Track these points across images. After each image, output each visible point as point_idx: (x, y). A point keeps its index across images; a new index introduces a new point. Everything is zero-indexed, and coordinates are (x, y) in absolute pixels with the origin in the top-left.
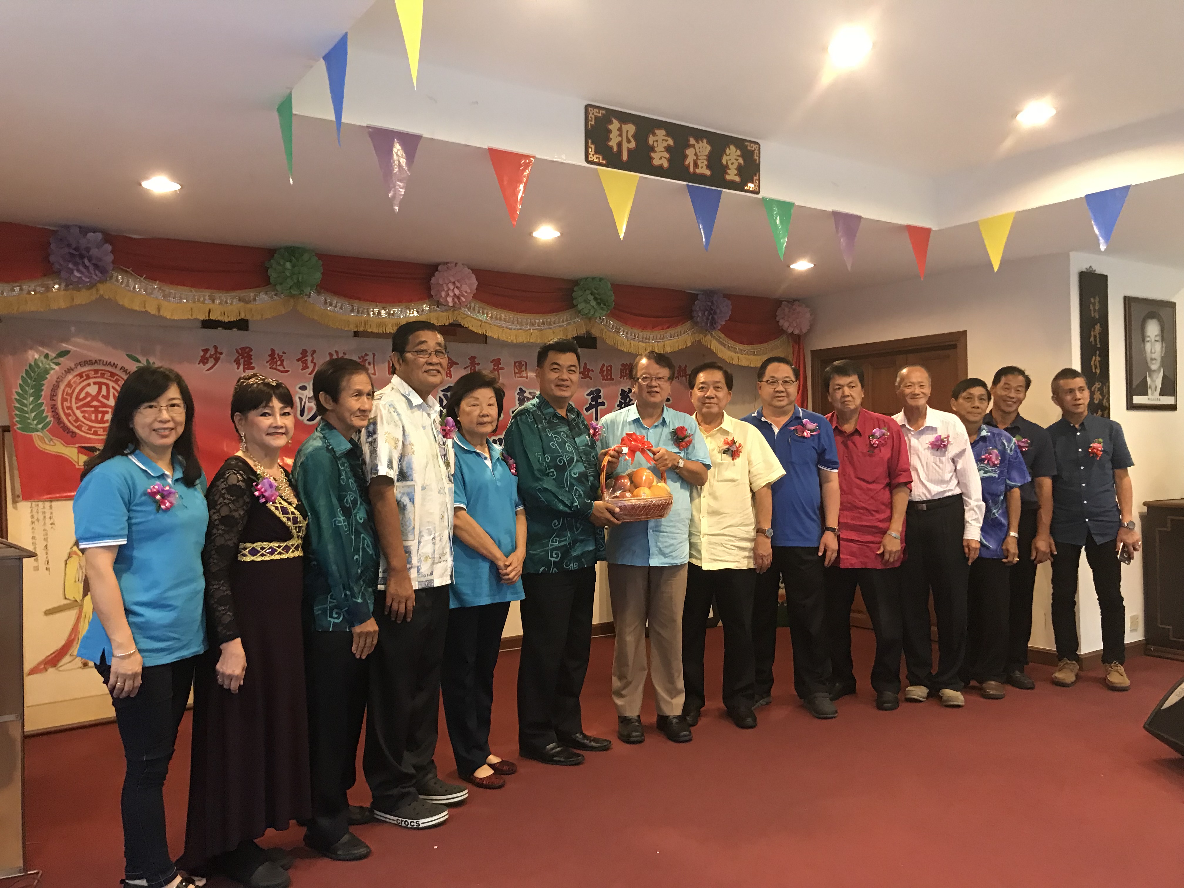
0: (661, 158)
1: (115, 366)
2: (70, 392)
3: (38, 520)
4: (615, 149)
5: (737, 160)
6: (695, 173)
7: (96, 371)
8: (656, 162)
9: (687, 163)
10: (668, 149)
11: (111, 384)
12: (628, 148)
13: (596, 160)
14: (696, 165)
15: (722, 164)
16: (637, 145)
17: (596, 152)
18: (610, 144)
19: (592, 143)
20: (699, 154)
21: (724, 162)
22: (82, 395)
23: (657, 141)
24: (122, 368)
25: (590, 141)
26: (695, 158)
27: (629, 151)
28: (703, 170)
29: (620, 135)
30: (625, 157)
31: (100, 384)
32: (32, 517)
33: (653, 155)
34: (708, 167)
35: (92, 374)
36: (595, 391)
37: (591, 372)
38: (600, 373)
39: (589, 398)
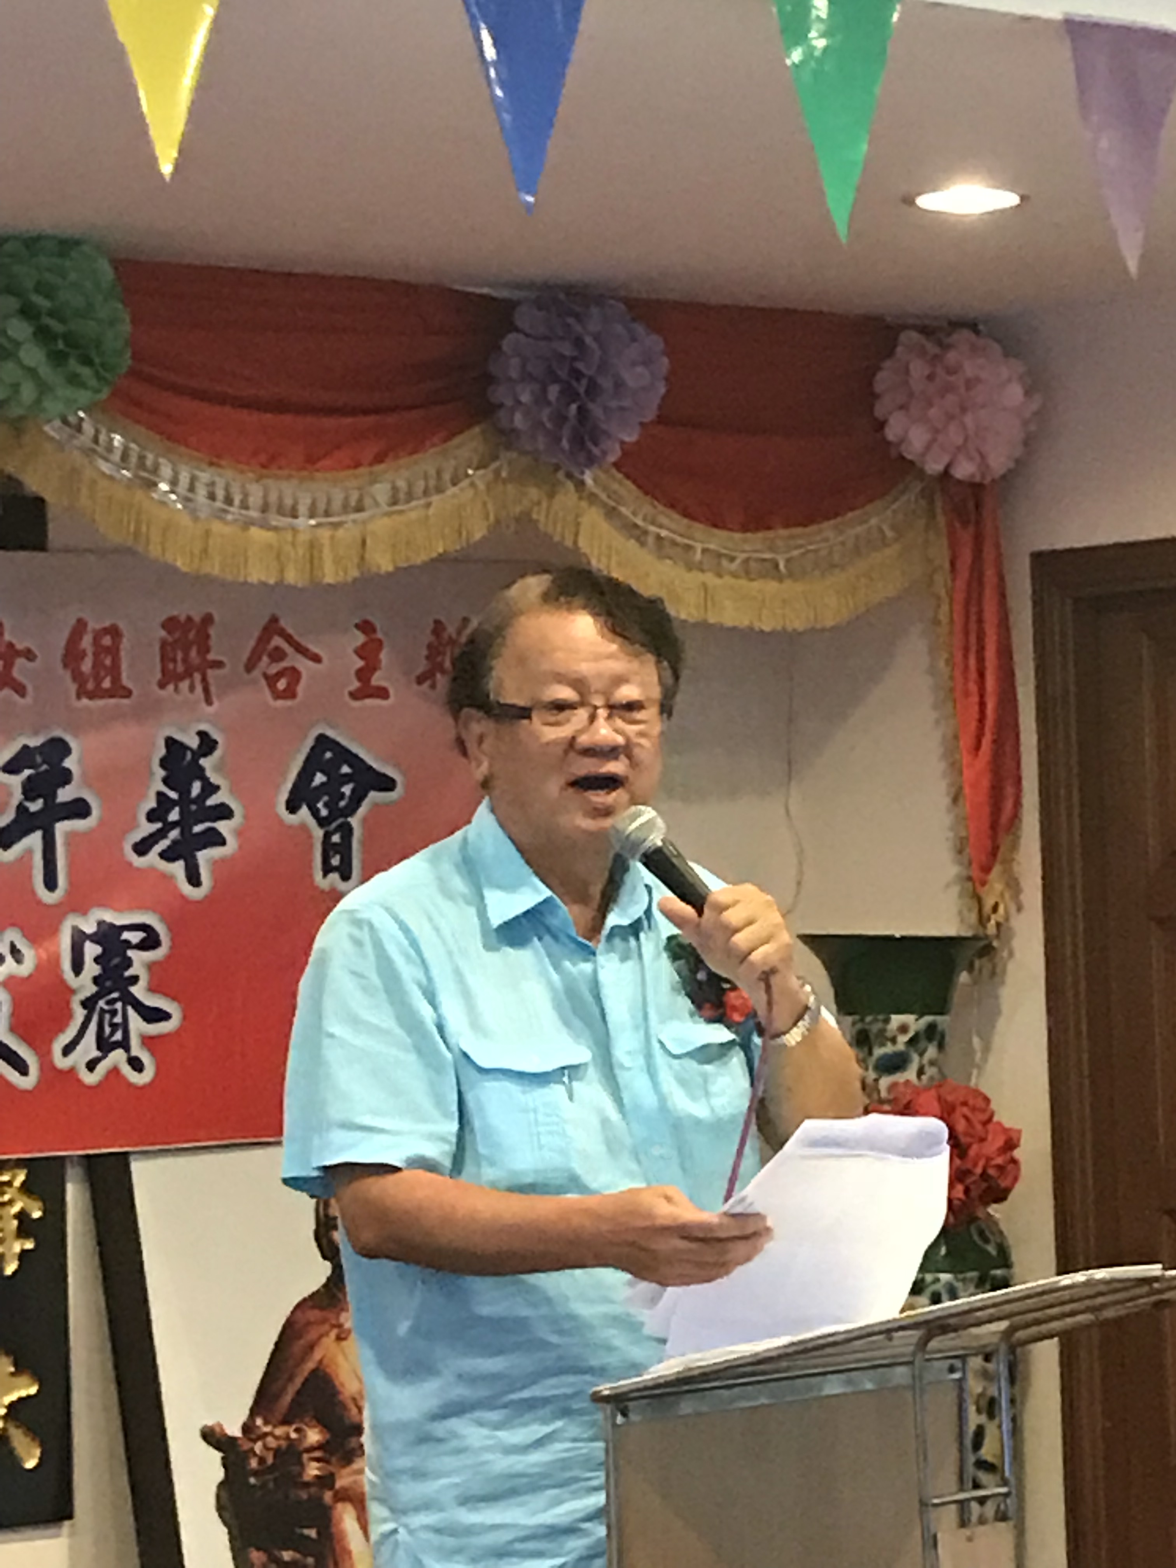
36: (40, 749)
37: (20, 662)
38: (65, 666)
39: (15, 781)
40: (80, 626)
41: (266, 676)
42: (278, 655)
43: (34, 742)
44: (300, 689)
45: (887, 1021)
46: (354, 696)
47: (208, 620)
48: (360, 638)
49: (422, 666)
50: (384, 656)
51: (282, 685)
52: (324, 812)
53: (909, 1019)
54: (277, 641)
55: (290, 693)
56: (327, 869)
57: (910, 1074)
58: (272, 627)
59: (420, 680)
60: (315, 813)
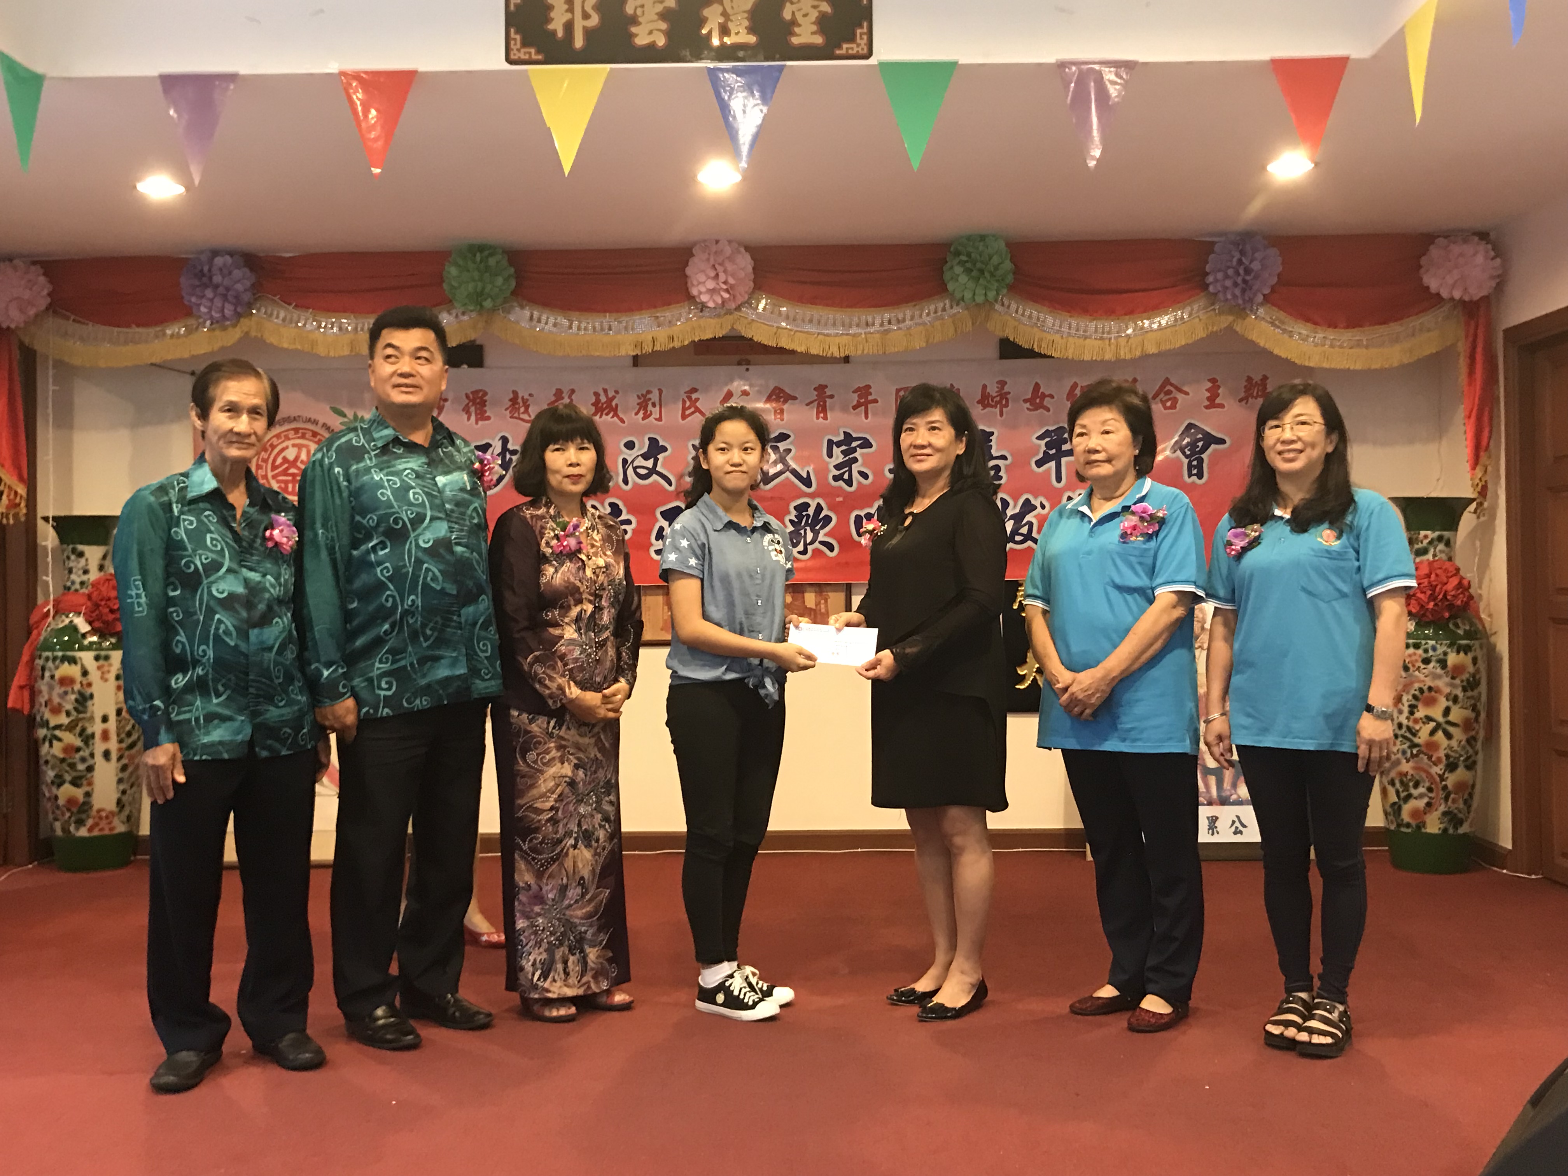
0: (651, 33)
1: (316, 422)
2: (266, 457)
4: (560, 34)
5: (815, 7)
6: (723, 45)
7: (296, 430)
8: (642, 40)
9: (704, 31)
10: (664, 15)
11: (313, 447)
12: (584, 28)
13: (527, 57)
14: (724, 31)
15: (782, 20)
16: (602, 19)
17: (525, 44)
18: (551, 27)
19: (516, 33)
20: (729, 10)
21: (787, 15)
22: (279, 461)
23: (642, 6)
24: (324, 425)
25: (512, 30)
26: (721, 20)
27: (588, 33)
28: (740, 35)
29: (571, 10)
30: (579, 42)
31: (299, 447)
33: (634, 30)
34: (751, 30)
35: (291, 434)
36: (1052, 431)
37: (1047, 399)
38: (1068, 400)
39: (1043, 443)
40: (1075, 385)
41: (1161, 400)
42: (1169, 392)
43: (1051, 428)
44: (1178, 406)
45: (1419, 534)
46: (1207, 407)
47: (1135, 380)
48: (1210, 385)
49: (1242, 395)
50: (1219, 391)
51: (1169, 404)
52: (1188, 453)
53: (1429, 533)
54: (1169, 387)
55: (1173, 407)
56: (1190, 475)
57: (1429, 556)
58: (1167, 382)
59: (1240, 401)
60: (1184, 453)
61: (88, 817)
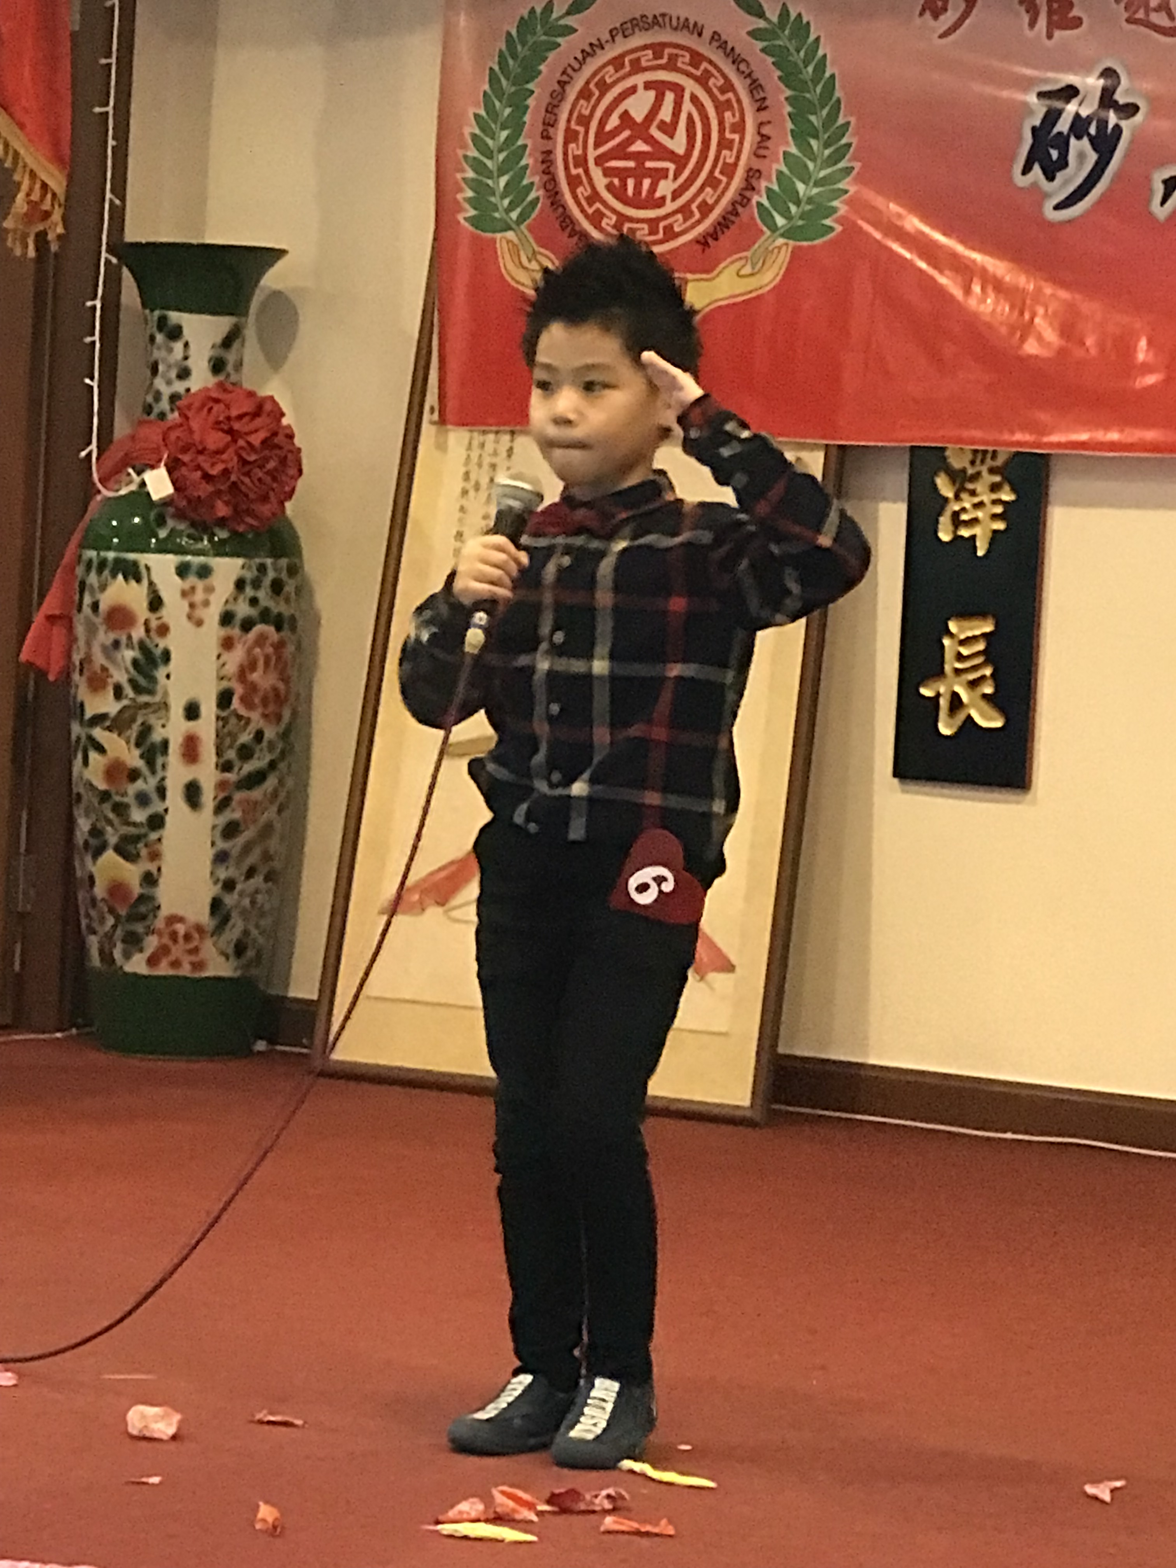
1: (699, 32)
3: (477, 487)
7: (658, 49)
11: (690, 86)
22: (614, 121)
24: (715, 36)
31: (659, 88)
32: (467, 476)
35: (644, 58)
61: (150, 931)
